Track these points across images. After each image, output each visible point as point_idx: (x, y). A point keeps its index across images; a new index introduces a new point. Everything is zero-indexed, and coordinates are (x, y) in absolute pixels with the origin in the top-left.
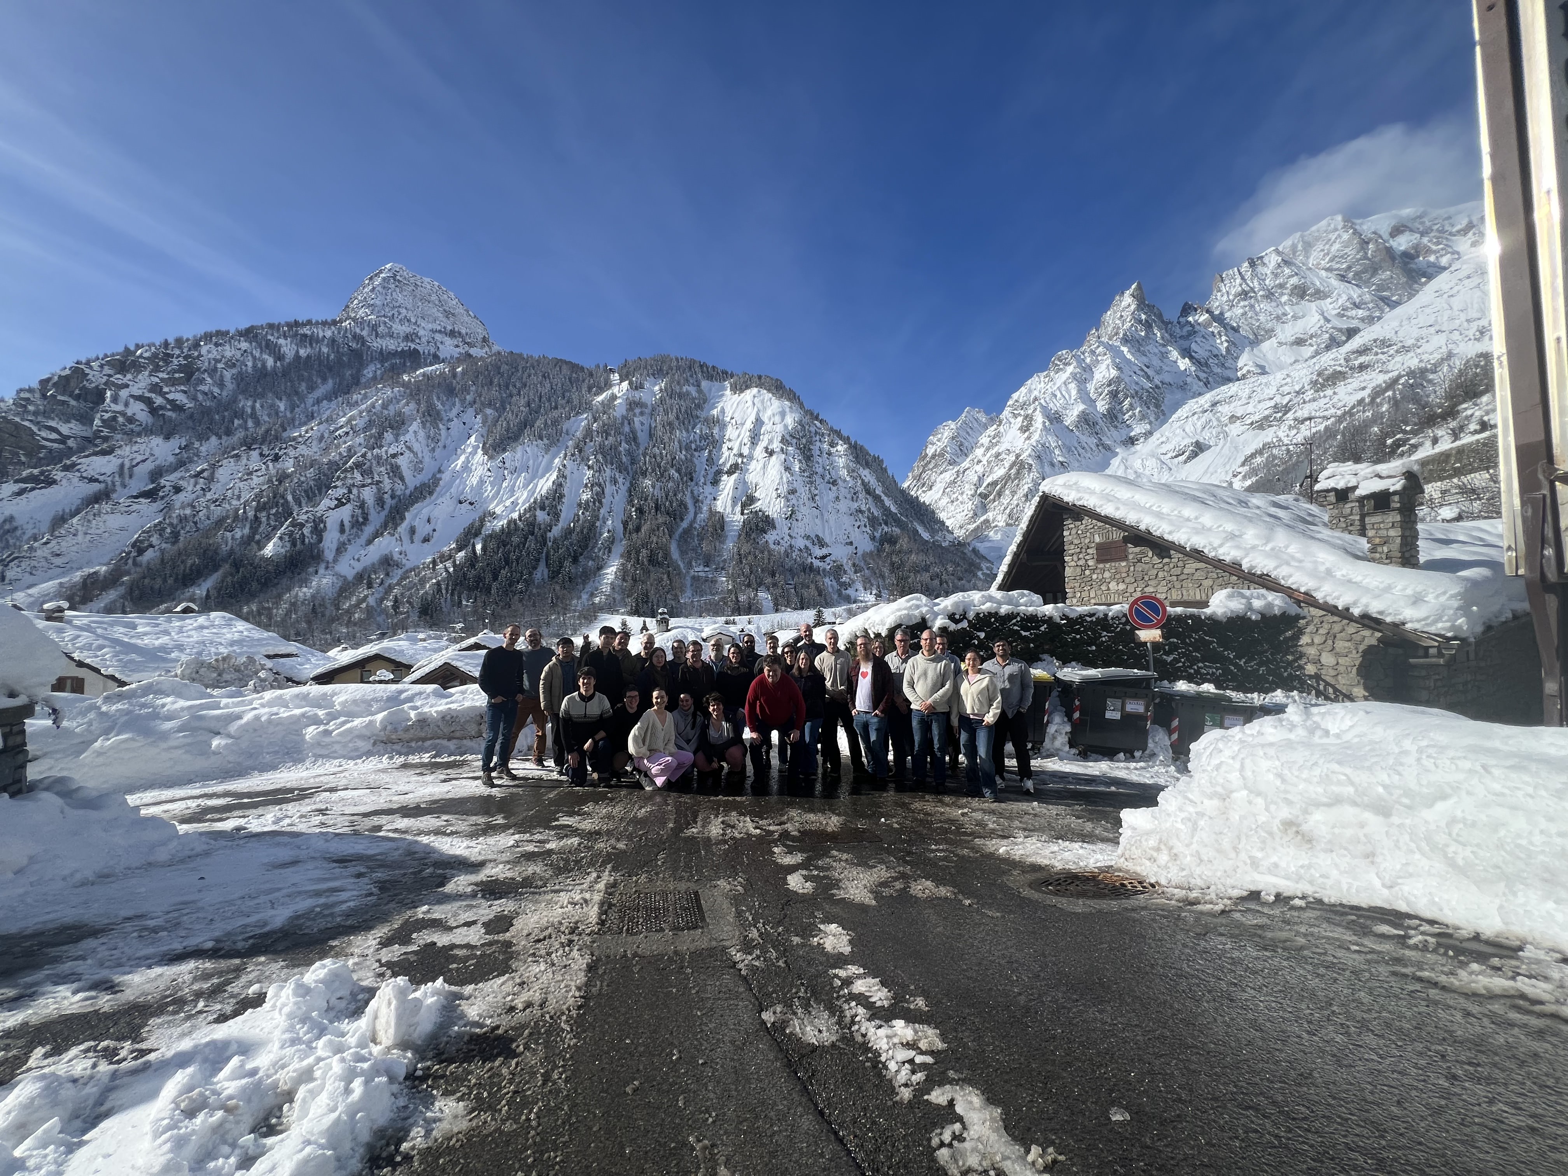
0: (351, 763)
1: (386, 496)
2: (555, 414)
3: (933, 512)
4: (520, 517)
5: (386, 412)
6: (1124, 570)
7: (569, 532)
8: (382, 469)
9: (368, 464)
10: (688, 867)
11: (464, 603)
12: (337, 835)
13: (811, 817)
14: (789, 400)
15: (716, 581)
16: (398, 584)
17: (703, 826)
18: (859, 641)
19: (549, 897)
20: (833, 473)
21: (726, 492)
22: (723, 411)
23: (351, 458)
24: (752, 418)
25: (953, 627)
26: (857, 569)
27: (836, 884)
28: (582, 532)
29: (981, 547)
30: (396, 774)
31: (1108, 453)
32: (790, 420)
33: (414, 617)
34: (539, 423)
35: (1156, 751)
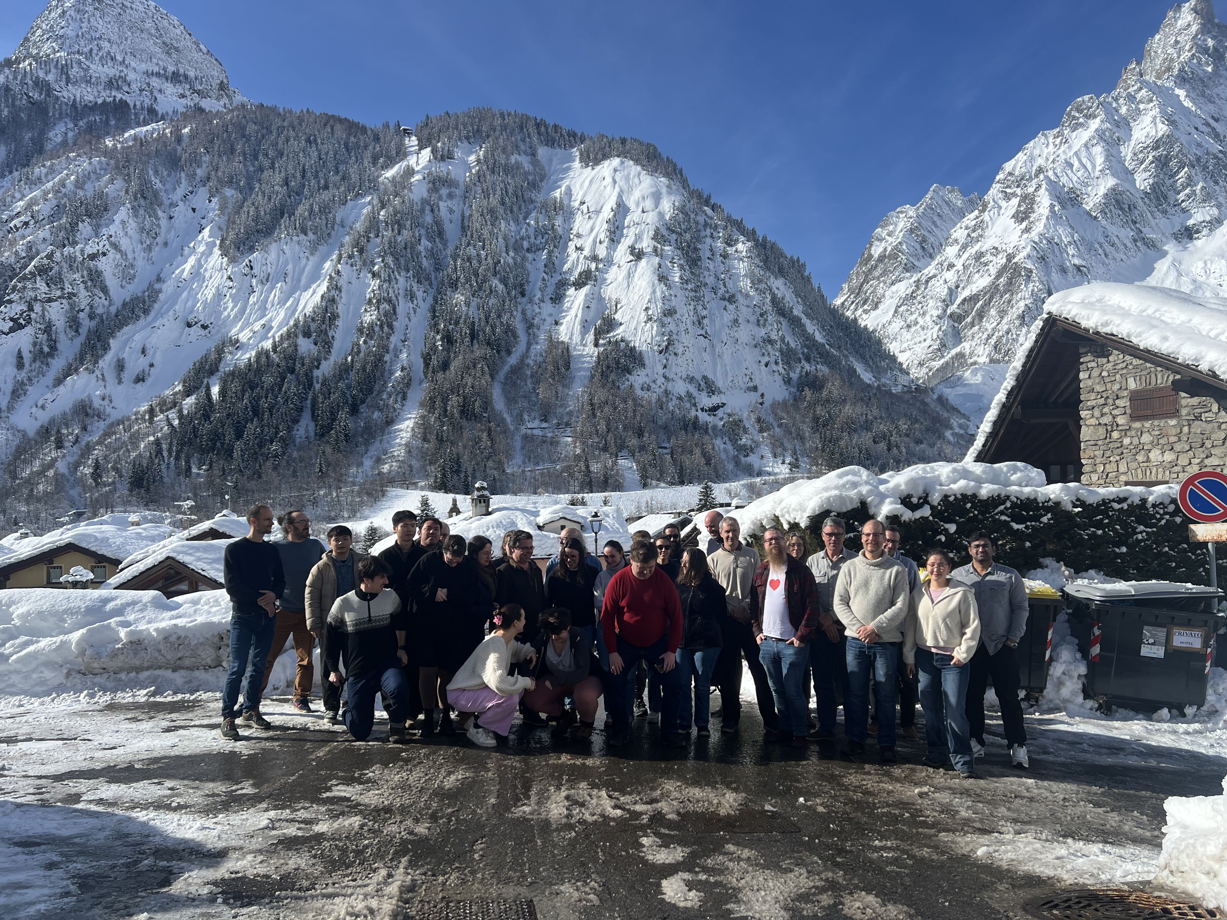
0: (36, 702)
1: (81, 315)
2: (325, 196)
3: (879, 342)
4: (275, 347)
5: (81, 193)
6: (1174, 431)
7: (344, 370)
8: (77, 276)
9: (56, 268)
10: (517, 864)
11: (195, 470)
12: (19, 806)
13: (696, 792)
14: (667, 175)
15: (558, 443)
16: (100, 443)
17: (539, 803)
18: (768, 535)
19: (319, 904)
20: (730, 284)
21: (573, 312)
22: (569, 192)
23: (33, 259)
24: (612, 202)
25: (907, 515)
26: (763, 426)
27: (733, 895)
28: (364, 370)
29: (951, 394)
30: (100, 719)
31: (1151, 253)
32: (667, 206)
33: (123, 490)
34: (302, 210)
35: (1218, 706)
